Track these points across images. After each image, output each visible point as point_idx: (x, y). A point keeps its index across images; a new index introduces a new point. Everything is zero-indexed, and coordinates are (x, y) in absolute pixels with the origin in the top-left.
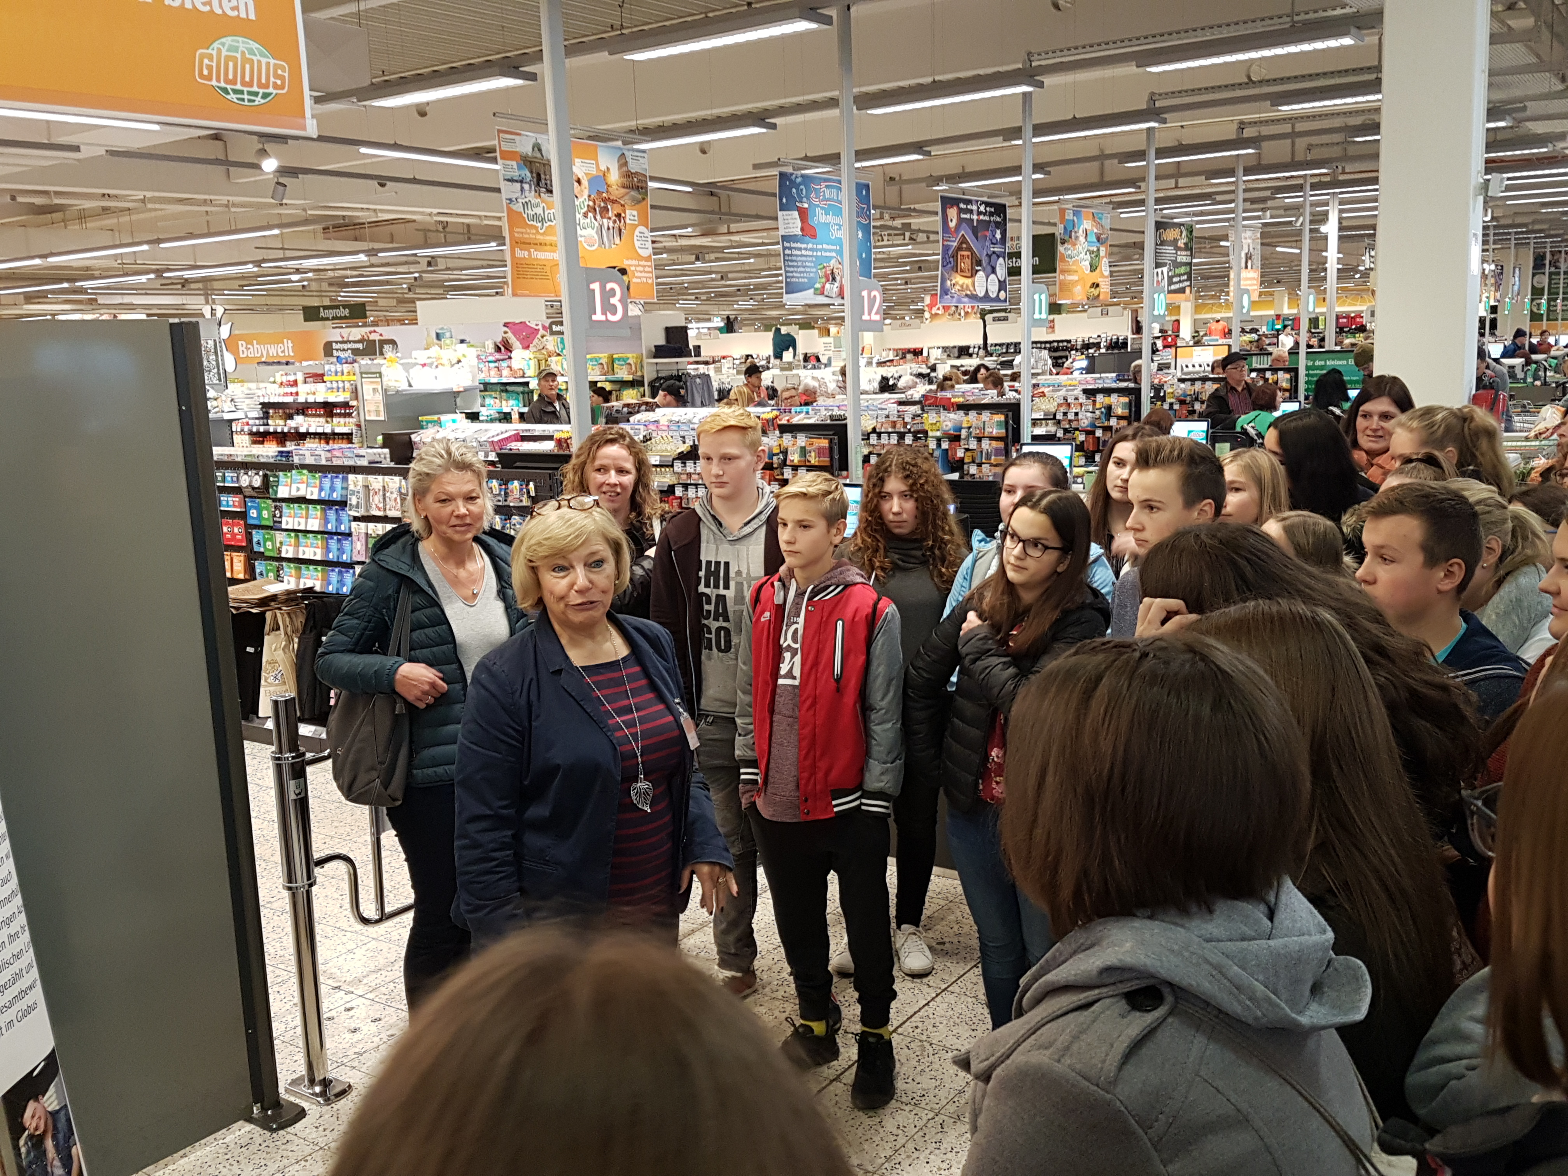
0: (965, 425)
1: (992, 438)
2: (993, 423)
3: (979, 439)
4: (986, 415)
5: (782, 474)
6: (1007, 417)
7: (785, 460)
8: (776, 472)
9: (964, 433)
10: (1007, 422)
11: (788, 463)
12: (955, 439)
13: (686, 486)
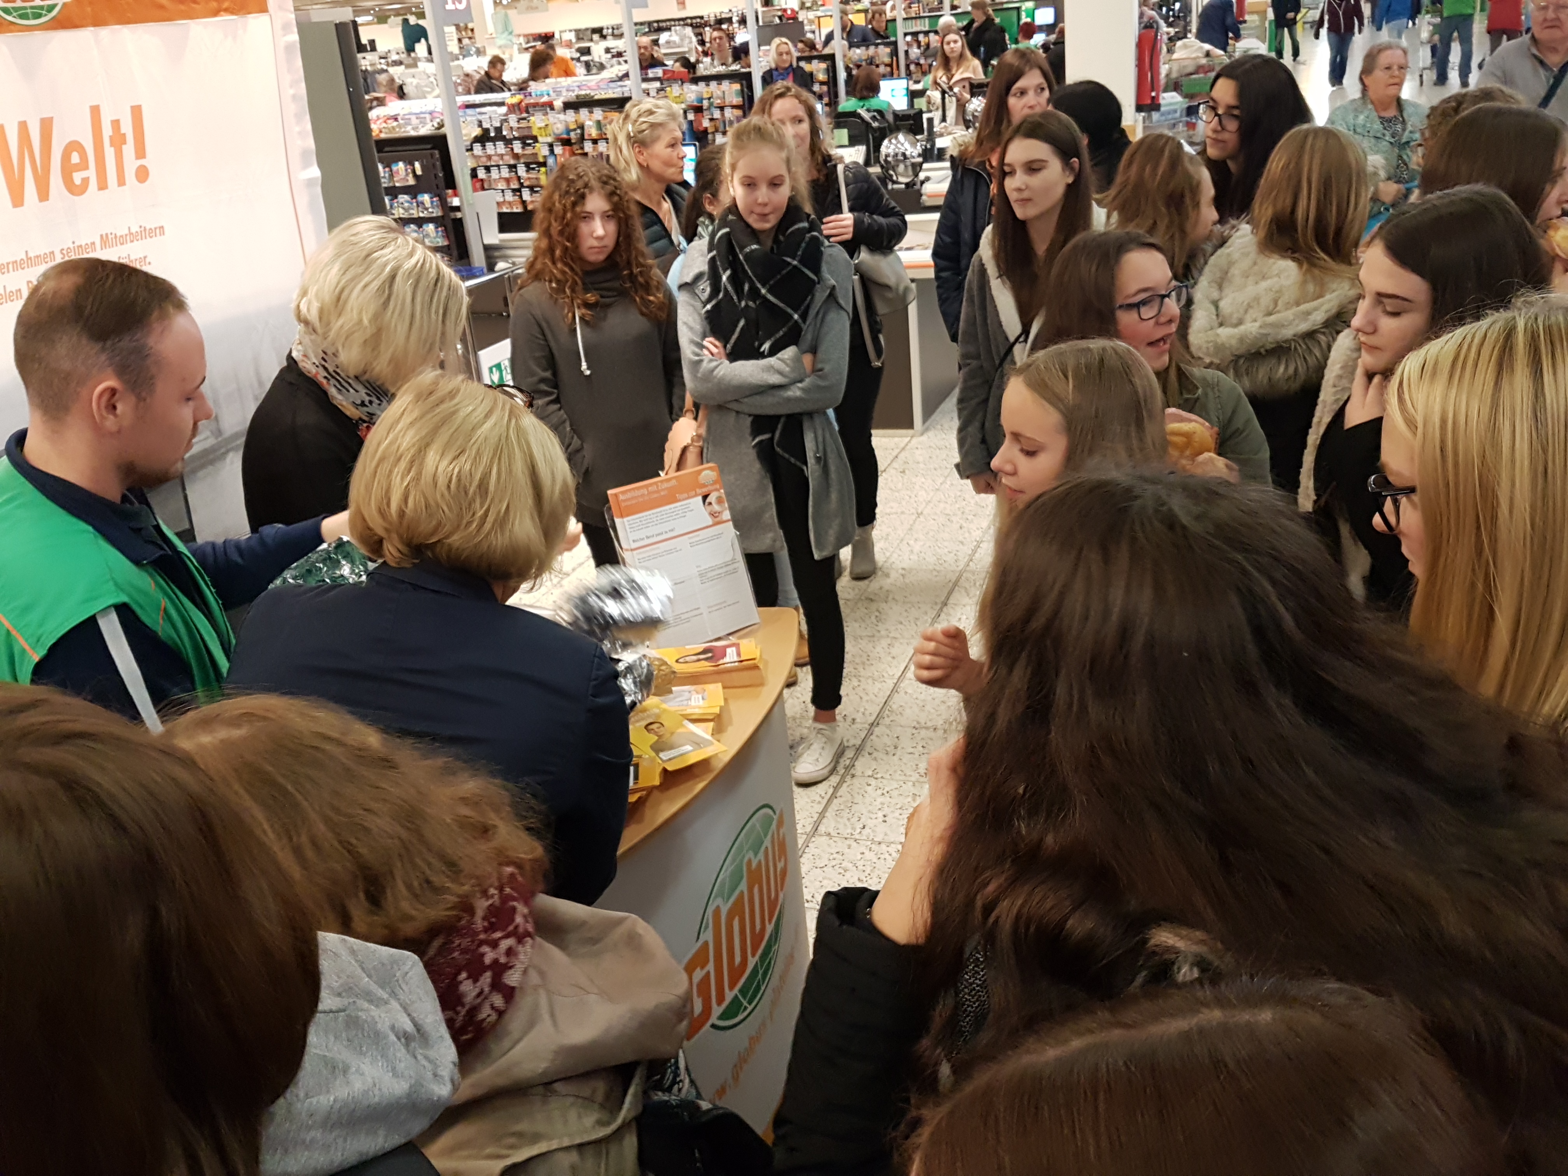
0: (705, 96)
1: (734, 107)
2: (731, 91)
3: (722, 108)
4: (726, 84)
5: (582, 148)
6: (742, 85)
7: (582, 135)
8: (575, 147)
9: (705, 103)
10: (742, 91)
11: (586, 137)
12: (698, 110)
13: (488, 169)
